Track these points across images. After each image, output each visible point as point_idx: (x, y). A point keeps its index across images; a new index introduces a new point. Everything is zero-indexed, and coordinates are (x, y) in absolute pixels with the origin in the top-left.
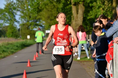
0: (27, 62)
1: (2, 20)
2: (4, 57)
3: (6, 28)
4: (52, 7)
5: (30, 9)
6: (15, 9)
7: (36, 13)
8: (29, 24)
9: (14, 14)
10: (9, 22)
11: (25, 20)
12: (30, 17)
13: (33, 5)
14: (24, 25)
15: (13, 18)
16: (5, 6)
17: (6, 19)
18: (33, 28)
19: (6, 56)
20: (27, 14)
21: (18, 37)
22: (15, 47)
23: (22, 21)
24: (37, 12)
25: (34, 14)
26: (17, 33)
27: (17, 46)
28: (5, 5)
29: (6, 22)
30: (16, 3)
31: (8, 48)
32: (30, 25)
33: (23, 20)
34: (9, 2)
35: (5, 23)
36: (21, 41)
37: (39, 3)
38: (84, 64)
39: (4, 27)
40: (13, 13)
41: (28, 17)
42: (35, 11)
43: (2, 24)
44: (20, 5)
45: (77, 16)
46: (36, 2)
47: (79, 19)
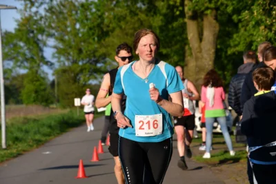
0: (77, 167)
1: (11, 59)
2: (19, 155)
3: (19, 79)
4: (136, 25)
5: (79, 30)
6: (42, 31)
7: (94, 39)
8: (78, 69)
9: (41, 45)
10: (26, 64)
11: (68, 59)
12: (80, 51)
13: (87, 19)
14: (64, 71)
15: (38, 55)
16: (18, 25)
17: (20, 58)
18: (89, 79)
19: (22, 152)
20: (73, 44)
21: (49, 101)
22: (45, 128)
23: (59, 61)
24: (98, 37)
25: (90, 43)
26: (47, 92)
27: (50, 127)
28: (16, 21)
29: (20, 66)
30: (46, 15)
31: (27, 132)
32: (81, 71)
33: (62, 59)
34: (27, 15)
35: (18, 69)
36: (57, 112)
37: (103, 14)
38: (221, 171)
39: (14, 78)
40: (36, 43)
41: (76, 51)
42: (93, 34)
43: (11, 71)
44: (54, 22)
45: (200, 47)
46: (95, 12)
47: (205, 55)
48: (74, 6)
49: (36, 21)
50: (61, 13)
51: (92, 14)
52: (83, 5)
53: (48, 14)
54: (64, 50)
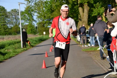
0: (45, 54)
1: (23, 20)
2: (27, 50)
3: (26, 26)
5: (44, 10)
6: (33, 11)
8: (44, 22)
10: (28, 21)
11: (41, 19)
12: (45, 17)
13: (47, 7)
14: (40, 23)
15: (32, 18)
16: (25, 9)
17: (26, 19)
18: (48, 26)
20: (43, 14)
21: (36, 33)
22: (34, 41)
24: (51, 12)
25: (48, 14)
26: (35, 30)
27: (36, 41)
29: (26, 22)
32: (45, 23)
33: (39, 19)
34: (28, 6)
35: (25, 23)
36: (38, 36)
37: (52, 5)
38: (91, 54)
39: (24, 26)
40: (31, 14)
41: (44, 17)
42: (49, 11)
43: (23, 23)
44: (36, 8)
45: (83, 14)
46: (49, 4)
47: (85, 17)
48: (43, 2)
49: (31, 8)
50: (39, 5)
51: (49, 5)
52: (45, 2)
53: (35, 5)
54: (40, 16)
